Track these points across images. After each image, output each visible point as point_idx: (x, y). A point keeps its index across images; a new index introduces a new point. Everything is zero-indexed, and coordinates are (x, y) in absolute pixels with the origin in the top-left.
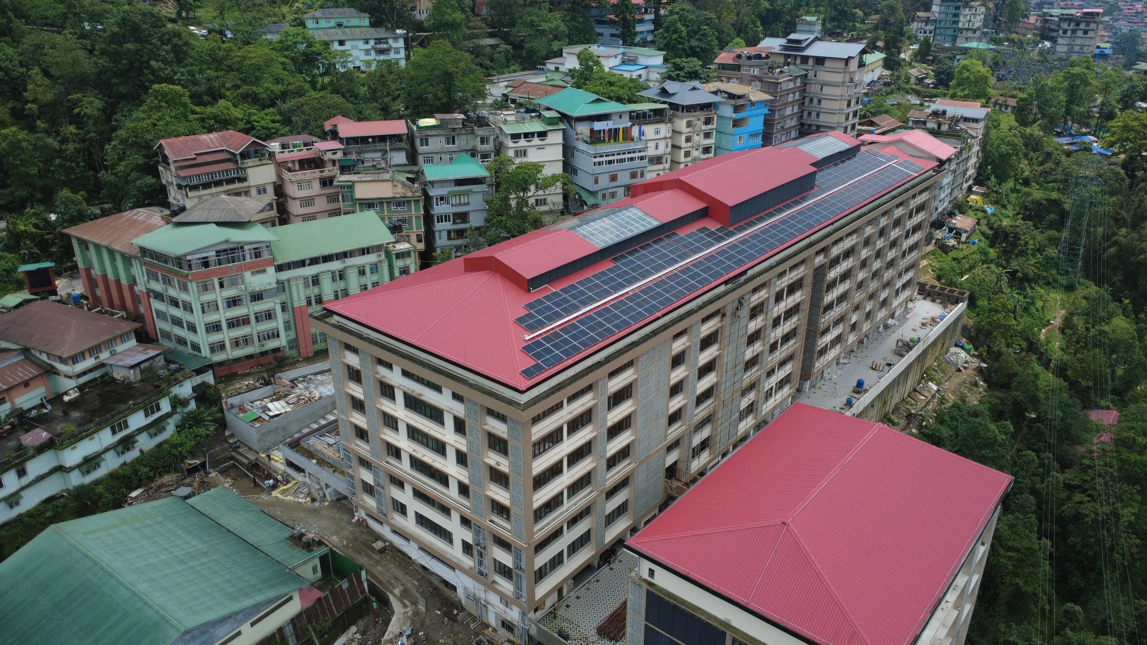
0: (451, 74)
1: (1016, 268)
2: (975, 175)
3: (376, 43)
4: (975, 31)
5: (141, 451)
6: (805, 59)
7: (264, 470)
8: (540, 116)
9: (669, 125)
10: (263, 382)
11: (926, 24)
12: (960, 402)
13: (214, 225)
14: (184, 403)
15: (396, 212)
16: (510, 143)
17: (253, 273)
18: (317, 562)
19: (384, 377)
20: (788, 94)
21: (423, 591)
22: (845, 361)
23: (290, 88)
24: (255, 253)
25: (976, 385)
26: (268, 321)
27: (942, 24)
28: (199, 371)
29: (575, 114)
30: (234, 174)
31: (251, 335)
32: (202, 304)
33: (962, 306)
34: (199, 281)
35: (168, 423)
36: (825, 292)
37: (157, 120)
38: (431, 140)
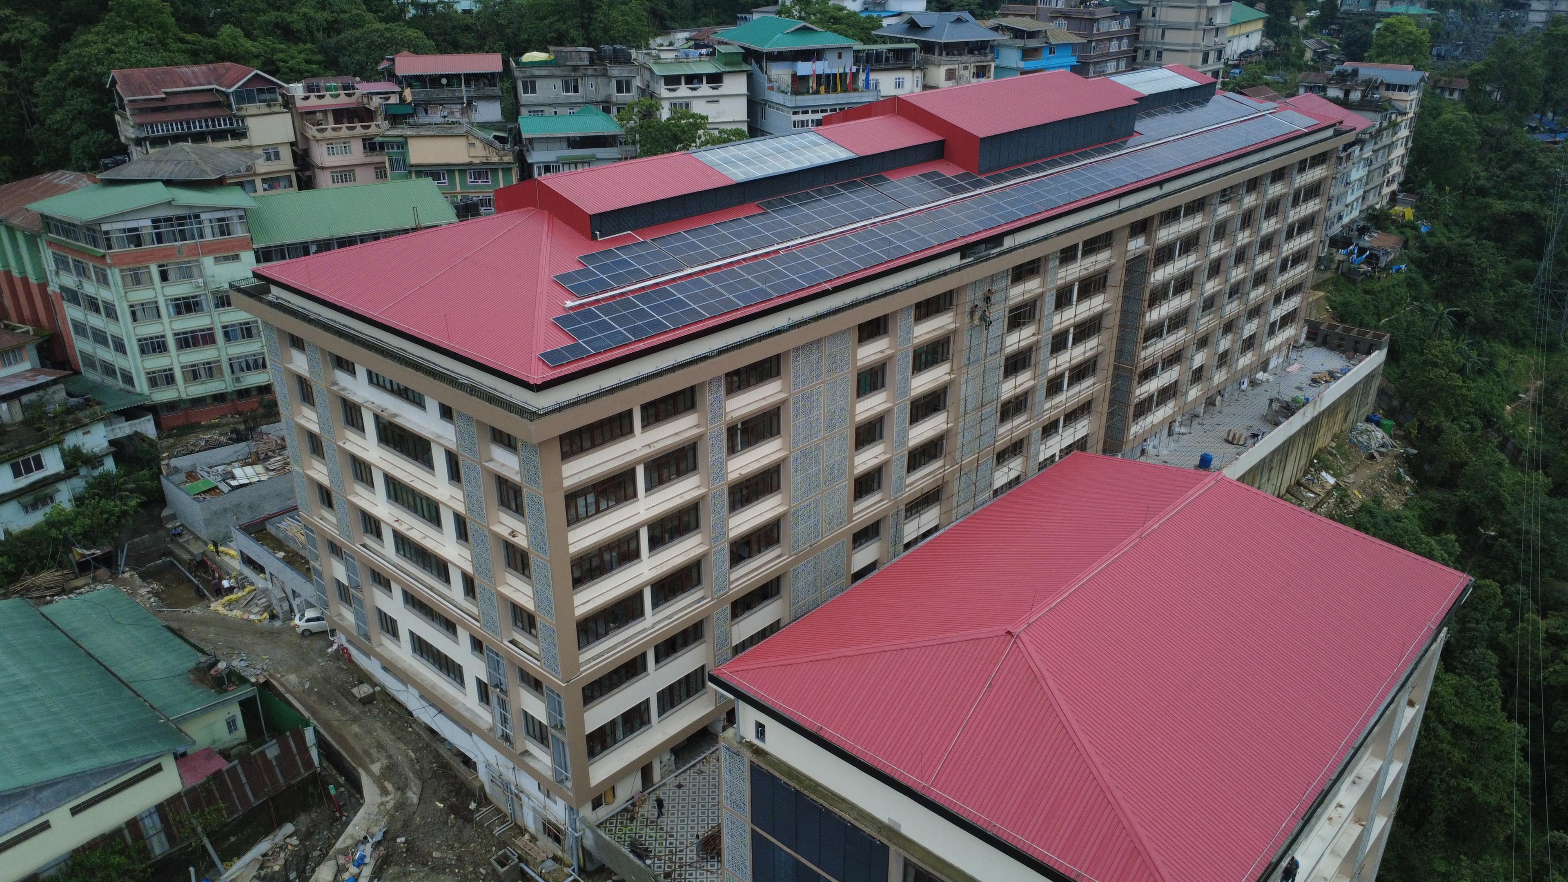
0: (590, 3)
1: (1467, 309)
2: (1402, 178)
5: (7, 532)
7: (213, 571)
8: (712, 54)
9: (918, 74)
10: (234, 436)
12: (1372, 504)
13: (160, 184)
14: (93, 460)
15: (474, 187)
16: (663, 91)
17: (217, 260)
18: (236, 711)
19: (344, 389)
20: (1110, 40)
21: (422, 769)
22: (1183, 430)
23: (342, 16)
24: (220, 226)
25: (1398, 480)
26: (247, 341)
28: (131, 414)
29: (766, 48)
30: (225, 124)
31: (219, 361)
32: (131, 306)
33: (1378, 357)
34: (125, 267)
35: (58, 491)
36: (1146, 304)
37: (116, 45)
38: (539, 84)
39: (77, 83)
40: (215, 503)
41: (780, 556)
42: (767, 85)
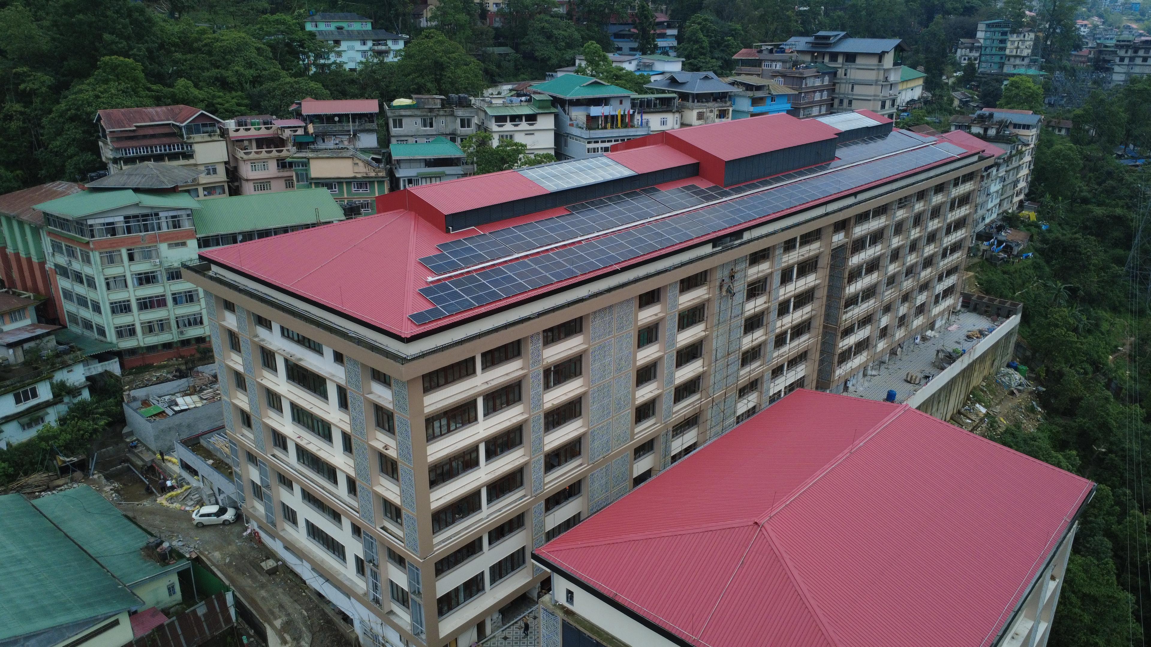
0: (442, 64)
1: (1078, 285)
2: (1027, 191)
3: (374, 45)
4: (1023, 58)
5: (8, 444)
6: (834, 57)
7: (159, 474)
8: (529, 101)
9: (677, 115)
10: (178, 374)
11: (971, 51)
12: (1013, 428)
13: (131, 191)
14: (74, 391)
15: (357, 194)
16: (494, 127)
17: (170, 246)
18: (175, 579)
19: (263, 340)
20: (814, 92)
21: (312, 624)
22: (874, 373)
23: (264, 73)
24: (173, 222)
25: (1032, 410)
26: (189, 304)
27: (988, 51)
28: (102, 358)
29: (568, 97)
30: (178, 149)
31: (168, 319)
32: (106, 279)
33: (1015, 320)
34: (102, 251)
35: (48, 414)
36: (846, 281)
37: (102, 93)
38: (405, 121)
39: (72, 119)
40: (163, 423)
41: (581, 465)
42: (569, 122)
